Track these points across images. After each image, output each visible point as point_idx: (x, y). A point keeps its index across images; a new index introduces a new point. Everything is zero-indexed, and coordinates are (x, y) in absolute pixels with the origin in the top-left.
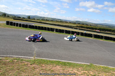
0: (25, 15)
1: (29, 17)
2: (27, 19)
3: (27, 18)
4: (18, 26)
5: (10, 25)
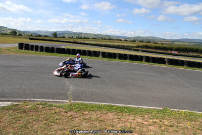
0: (48, 32)
1: (55, 35)
2: (52, 38)
3: (51, 35)
4: (38, 51)
5: (25, 49)
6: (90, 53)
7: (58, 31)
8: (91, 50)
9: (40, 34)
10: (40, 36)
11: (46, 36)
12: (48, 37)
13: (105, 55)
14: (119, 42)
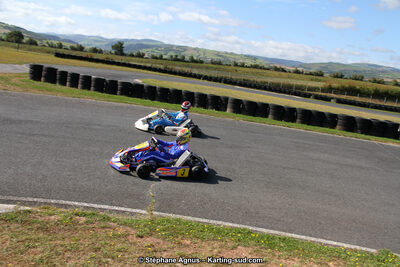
0: (99, 39)
1: (119, 47)
2: (110, 56)
3: (109, 49)
5: (45, 81)
6: (203, 101)
7: (127, 40)
8: (208, 92)
9: (82, 43)
10: (81, 49)
11: (95, 50)
12: (101, 52)
13: (239, 107)
14: (280, 77)
